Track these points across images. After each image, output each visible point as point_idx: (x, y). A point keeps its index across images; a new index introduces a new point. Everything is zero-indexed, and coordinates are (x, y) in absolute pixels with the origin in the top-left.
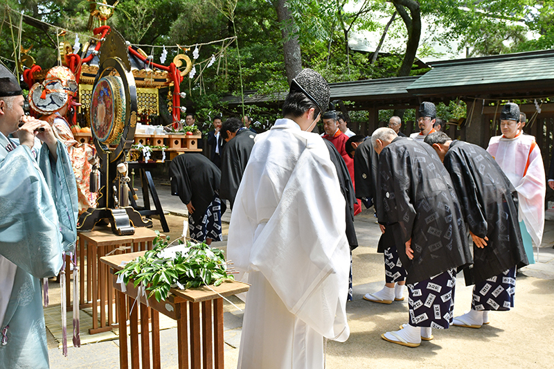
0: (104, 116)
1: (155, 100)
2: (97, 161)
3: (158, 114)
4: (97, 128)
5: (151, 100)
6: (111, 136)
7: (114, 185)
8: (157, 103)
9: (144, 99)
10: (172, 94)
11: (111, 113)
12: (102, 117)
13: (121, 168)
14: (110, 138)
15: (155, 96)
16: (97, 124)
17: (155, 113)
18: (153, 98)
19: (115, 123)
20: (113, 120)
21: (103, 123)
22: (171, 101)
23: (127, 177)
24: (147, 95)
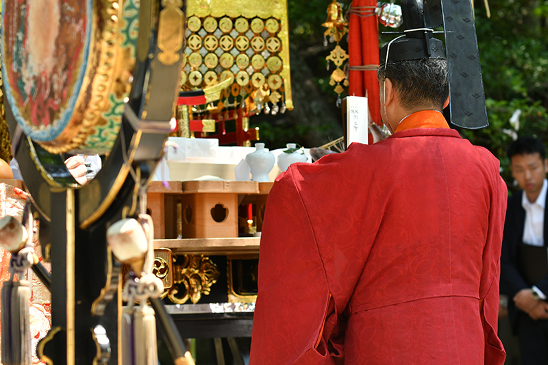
0: (54, 33)
1: (273, 45)
2: (29, 232)
3: (289, 104)
4: (29, 86)
5: (258, 43)
6: (81, 111)
7: (96, 321)
8: (285, 54)
9: (227, 43)
10: (343, 12)
11: (80, 16)
12: (46, 38)
13: (125, 238)
14: (77, 123)
15: (272, 27)
16: (27, 74)
17: (275, 98)
18: (267, 36)
19: (99, 53)
20: (90, 41)
21: (49, 62)
22: (344, 45)
23: (148, 277)
24: (242, 25)
